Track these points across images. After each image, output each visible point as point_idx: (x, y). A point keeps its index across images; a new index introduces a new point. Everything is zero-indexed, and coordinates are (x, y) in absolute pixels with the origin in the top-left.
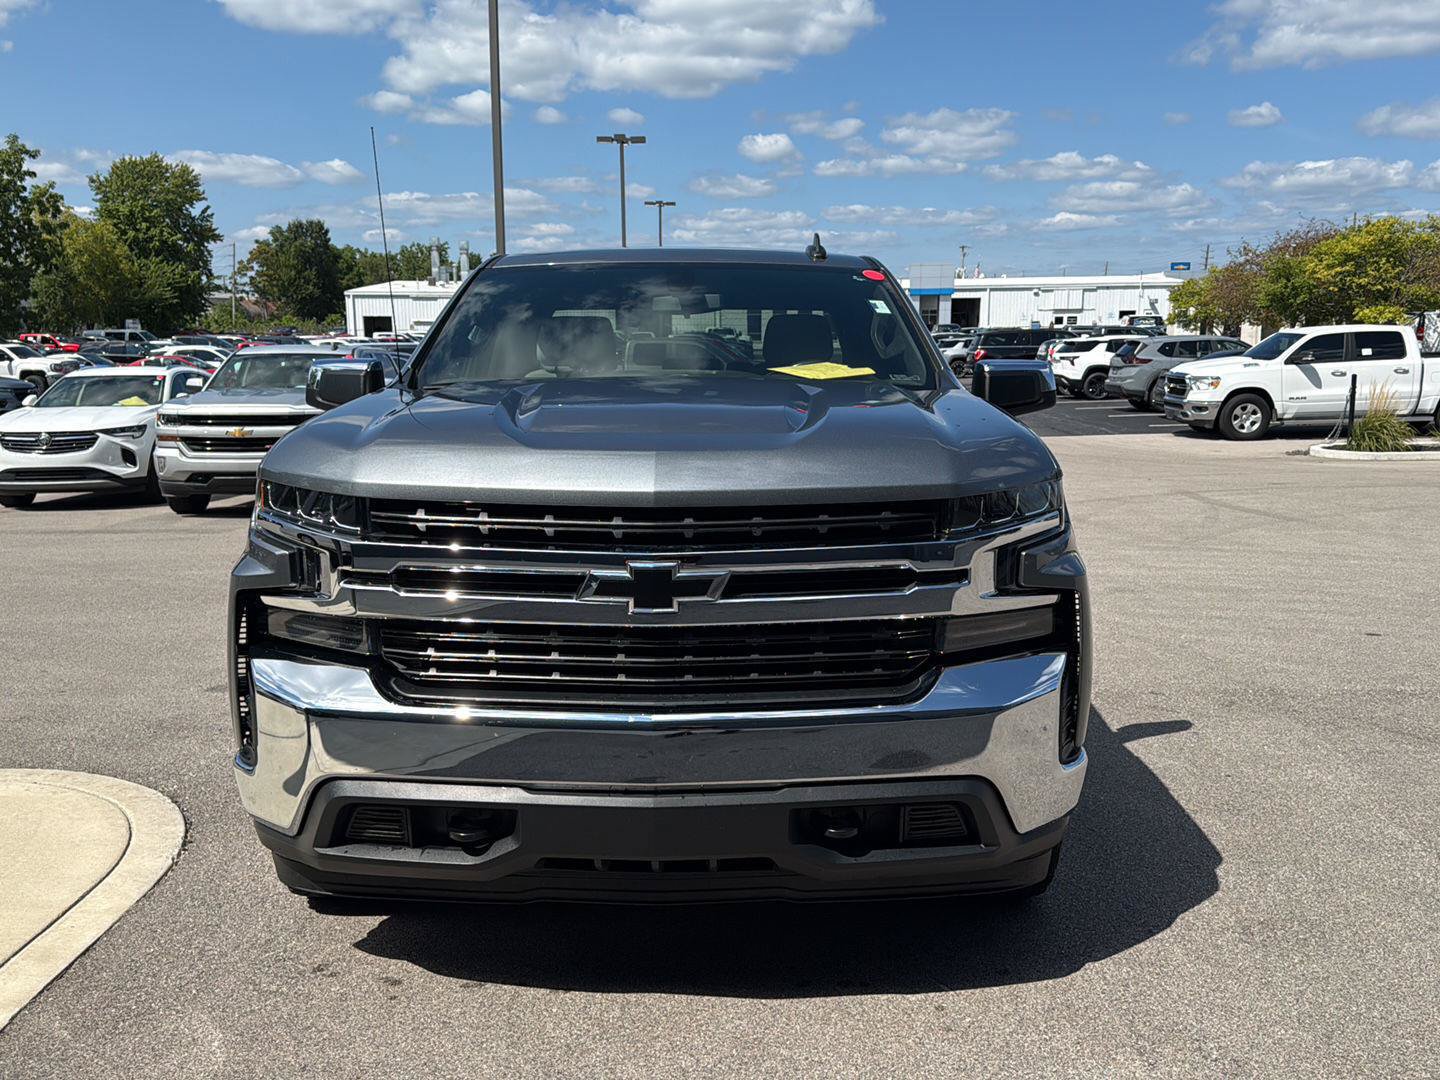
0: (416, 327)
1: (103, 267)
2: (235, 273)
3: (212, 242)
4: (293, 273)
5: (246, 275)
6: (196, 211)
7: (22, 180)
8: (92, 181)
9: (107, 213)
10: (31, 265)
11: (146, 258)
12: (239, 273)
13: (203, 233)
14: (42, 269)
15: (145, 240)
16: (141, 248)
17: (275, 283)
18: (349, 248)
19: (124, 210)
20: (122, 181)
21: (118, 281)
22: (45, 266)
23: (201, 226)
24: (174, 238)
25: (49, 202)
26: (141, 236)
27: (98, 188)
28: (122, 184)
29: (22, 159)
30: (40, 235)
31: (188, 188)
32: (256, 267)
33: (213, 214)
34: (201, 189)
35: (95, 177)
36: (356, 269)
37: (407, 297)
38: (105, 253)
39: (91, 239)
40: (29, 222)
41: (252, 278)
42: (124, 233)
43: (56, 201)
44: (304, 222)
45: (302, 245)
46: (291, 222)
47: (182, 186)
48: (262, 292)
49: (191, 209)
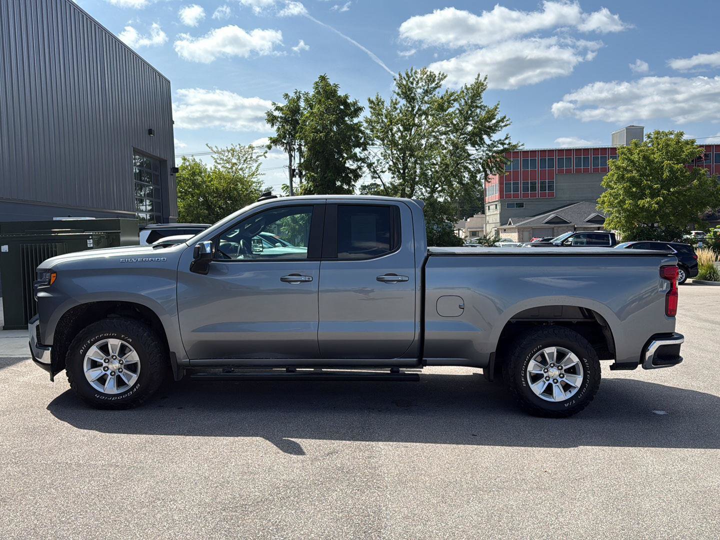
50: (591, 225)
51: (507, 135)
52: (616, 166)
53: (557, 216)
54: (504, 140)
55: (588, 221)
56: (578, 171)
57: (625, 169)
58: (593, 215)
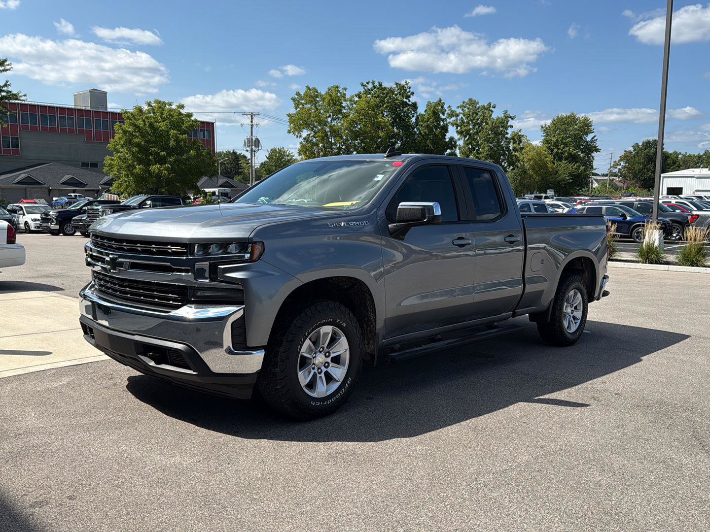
0: (696, 193)
1: (539, 165)
2: (611, 167)
3: (595, 153)
4: (641, 166)
5: (616, 168)
6: (589, 138)
7: (507, 129)
8: (542, 127)
9: (546, 141)
10: (507, 166)
11: (561, 161)
12: (614, 167)
13: (591, 149)
14: (511, 168)
15: (562, 153)
16: (559, 157)
17: (630, 171)
18: (675, 153)
19: (554, 140)
20: (556, 126)
21: (546, 172)
22: (513, 167)
23: (591, 145)
24: (575, 151)
25: (517, 139)
26: (560, 151)
27: (544, 130)
28: (555, 128)
29: (508, 121)
30: (512, 153)
31: (586, 127)
32: (622, 163)
33: (597, 139)
34: (592, 127)
35: (544, 126)
36: (678, 163)
37: (693, 177)
38: (541, 160)
39: (535, 154)
40: (508, 148)
41: (619, 169)
42: (552, 150)
43: (520, 138)
44: (651, 140)
45: (648, 152)
46: (644, 141)
47: (583, 127)
48: (624, 176)
49: (586, 138)
50: (66, 187)
51: (7, 82)
52: (122, 129)
53: (29, 176)
54: (3, 87)
55: (63, 183)
56: (45, 129)
57: (131, 134)
58: (66, 177)
